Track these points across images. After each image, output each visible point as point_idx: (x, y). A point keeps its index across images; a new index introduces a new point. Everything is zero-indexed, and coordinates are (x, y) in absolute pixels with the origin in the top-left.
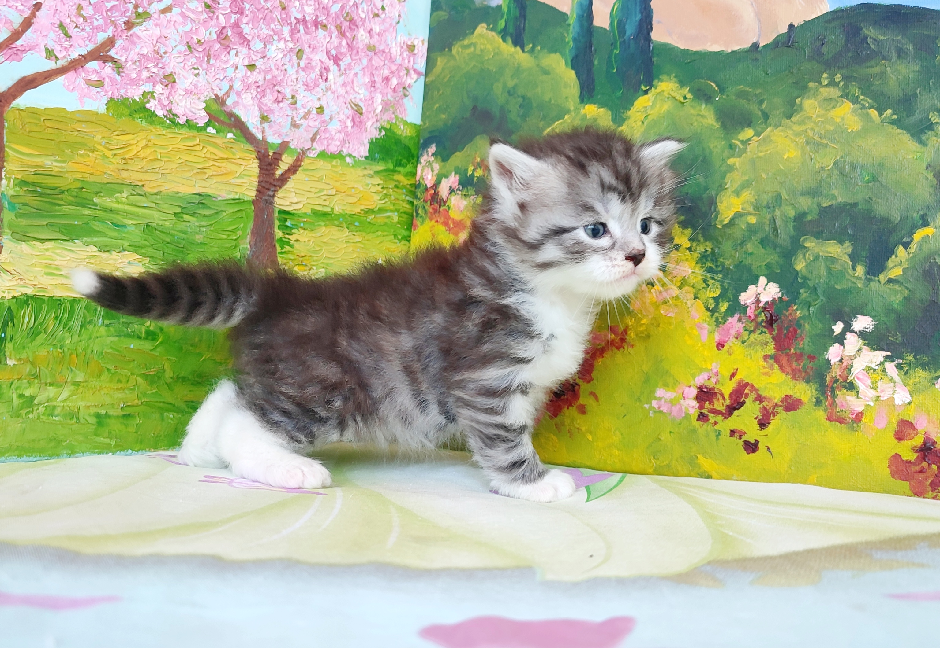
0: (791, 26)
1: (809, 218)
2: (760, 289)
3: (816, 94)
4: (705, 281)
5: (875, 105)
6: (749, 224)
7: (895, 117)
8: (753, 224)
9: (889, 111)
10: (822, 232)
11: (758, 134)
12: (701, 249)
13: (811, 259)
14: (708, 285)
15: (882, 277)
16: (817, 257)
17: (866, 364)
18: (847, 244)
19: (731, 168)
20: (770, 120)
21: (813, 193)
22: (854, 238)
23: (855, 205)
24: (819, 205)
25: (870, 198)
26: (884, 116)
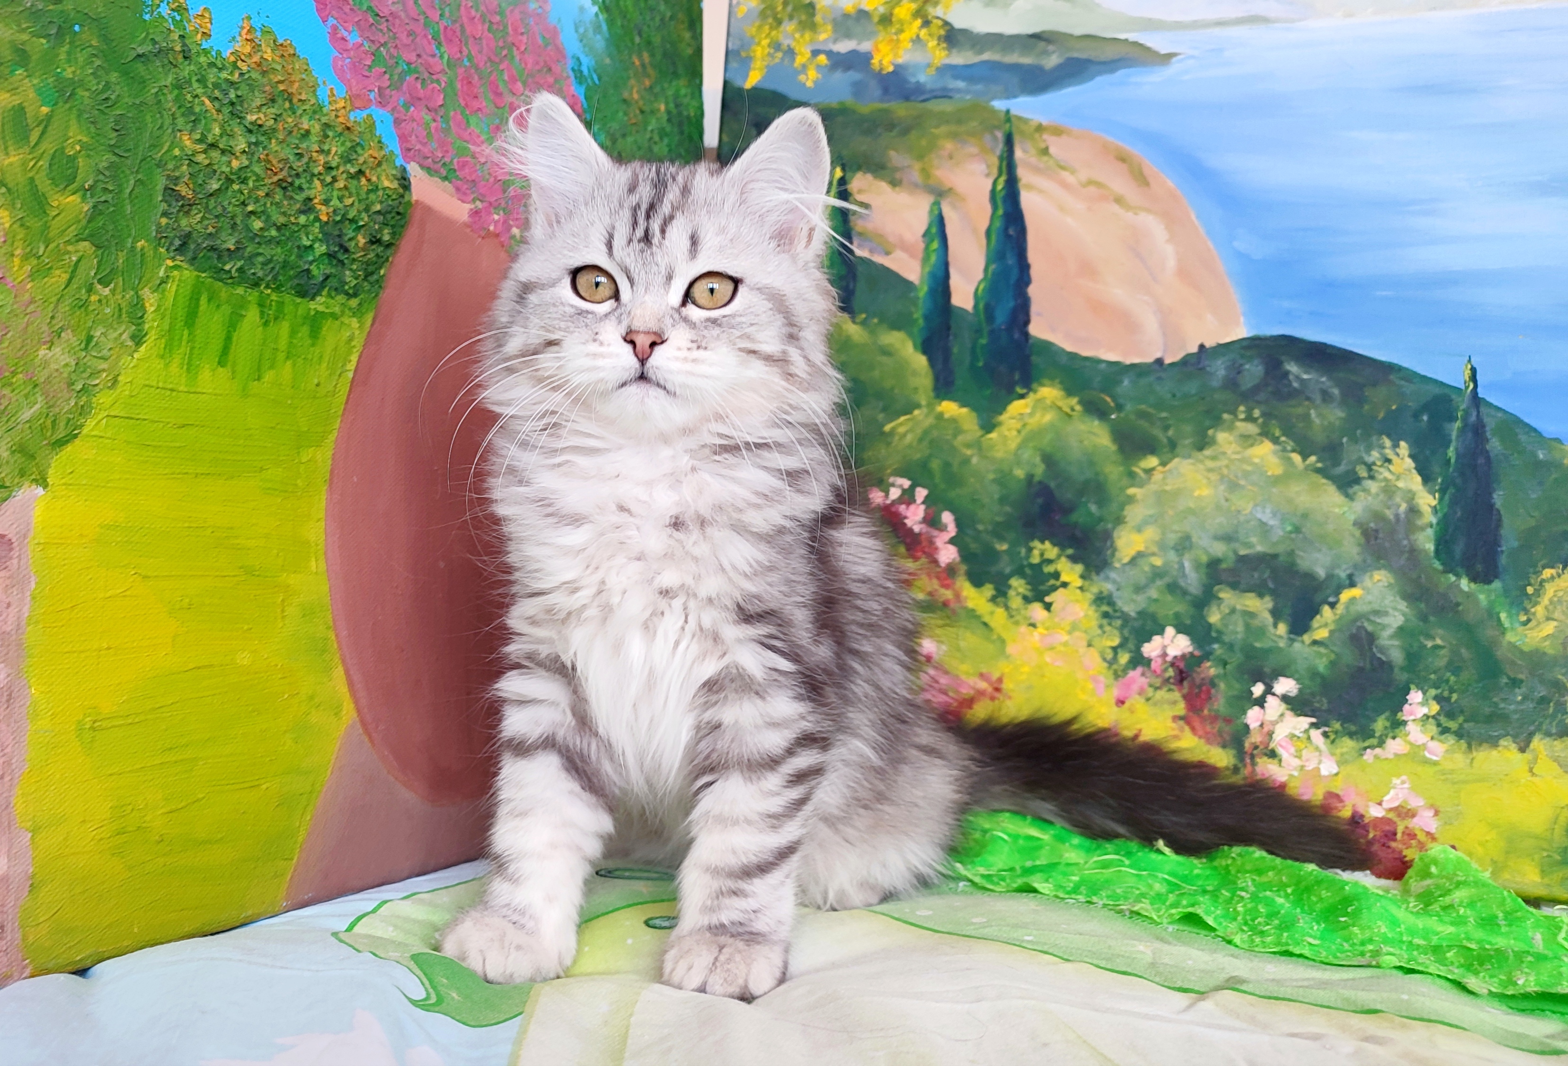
0: (1202, 347)
1: (1224, 566)
2: (1167, 641)
3: (1230, 428)
4: (1101, 627)
5: (1298, 449)
6: (1153, 566)
7: (1319, 465)
8: (1158, 567)
9: (1313, 459)
10: (1238, 583)
11: (1163, 464)
12: (1095, 590)
13: (1227, 612)
14: (1104, 632)
15: (1307, 638)
16: (1233, 611)
17: (1289, 731)
18: (1267, 599)
19: (1131, 500)
20: (1179, 450)
21: (1228, 538)
22: (1274, 593)
23: (1275, 556)
24: (1235, 552)
25: (1293, 551)
26: (1308, 462)
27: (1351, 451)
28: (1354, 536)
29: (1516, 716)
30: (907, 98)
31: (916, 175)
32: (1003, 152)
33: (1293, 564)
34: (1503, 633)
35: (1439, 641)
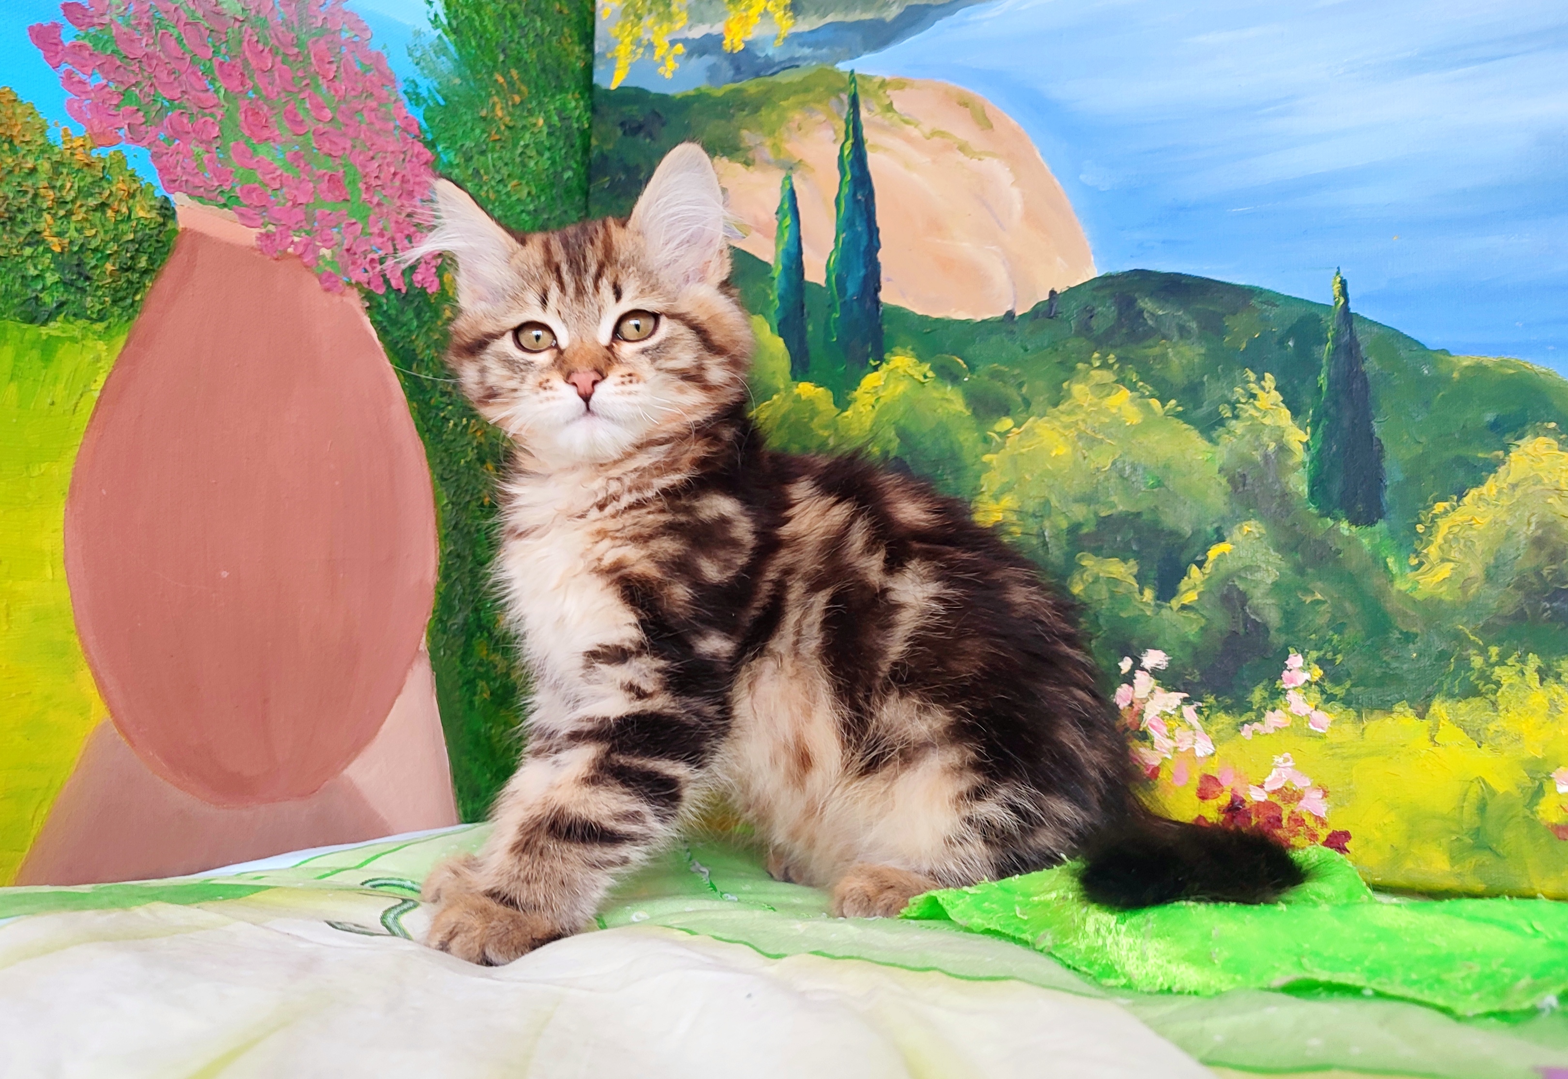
0: (1053, 293)
1: (1085, 530)
3: (1086, 377)
5: (1157, 393)
9: (1173, 402)
10: (1101, 548)
11: (1018, 425)
13: (1090, 580)
15: (1175, 603)
16: (1096, 580)
17: (1160, 709)
18: (1132, 562)
19: (987, 467)
20: (1033, 408)
21: (1087, 499)
22: (1139, 556)
23: (1139, 514)
24: (1096, 514)
25: (1156, 507)
26: (1167, 407)
27: (1213, 390)
28: (1220, 484)
29: (1412, 676)
30: (757, 75)
31: (768, 153)
32: (849, 115)
33: (1156, 522)
34: (1392, 581)
35: (1319, 596)
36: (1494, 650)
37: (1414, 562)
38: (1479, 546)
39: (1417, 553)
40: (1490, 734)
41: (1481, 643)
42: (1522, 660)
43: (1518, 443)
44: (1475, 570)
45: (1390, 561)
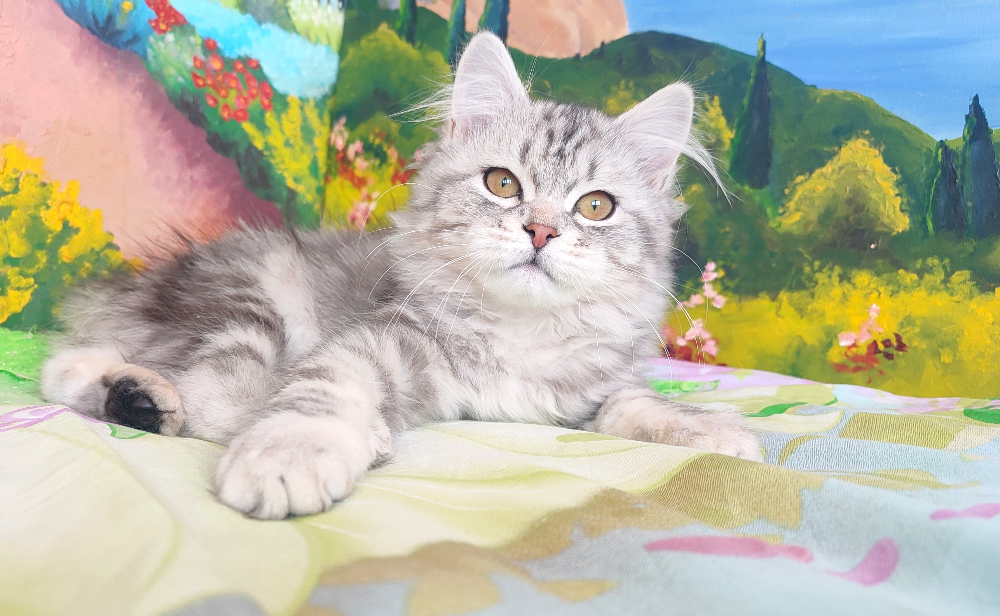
0: (602, 44)
3: (616, 95)
34: (768, 222)
35: (727, 229)
36: (817, 264)
37: (781, 211)
38: (817, 202)
39: (783, 206)
40: (808, 311)
41: (810, 259)
42: (832, 269)
43: (846, 142)
44: (814, 216)
45: (769, 210)
